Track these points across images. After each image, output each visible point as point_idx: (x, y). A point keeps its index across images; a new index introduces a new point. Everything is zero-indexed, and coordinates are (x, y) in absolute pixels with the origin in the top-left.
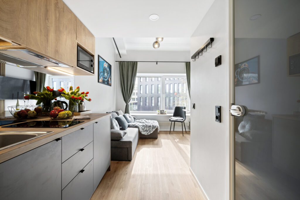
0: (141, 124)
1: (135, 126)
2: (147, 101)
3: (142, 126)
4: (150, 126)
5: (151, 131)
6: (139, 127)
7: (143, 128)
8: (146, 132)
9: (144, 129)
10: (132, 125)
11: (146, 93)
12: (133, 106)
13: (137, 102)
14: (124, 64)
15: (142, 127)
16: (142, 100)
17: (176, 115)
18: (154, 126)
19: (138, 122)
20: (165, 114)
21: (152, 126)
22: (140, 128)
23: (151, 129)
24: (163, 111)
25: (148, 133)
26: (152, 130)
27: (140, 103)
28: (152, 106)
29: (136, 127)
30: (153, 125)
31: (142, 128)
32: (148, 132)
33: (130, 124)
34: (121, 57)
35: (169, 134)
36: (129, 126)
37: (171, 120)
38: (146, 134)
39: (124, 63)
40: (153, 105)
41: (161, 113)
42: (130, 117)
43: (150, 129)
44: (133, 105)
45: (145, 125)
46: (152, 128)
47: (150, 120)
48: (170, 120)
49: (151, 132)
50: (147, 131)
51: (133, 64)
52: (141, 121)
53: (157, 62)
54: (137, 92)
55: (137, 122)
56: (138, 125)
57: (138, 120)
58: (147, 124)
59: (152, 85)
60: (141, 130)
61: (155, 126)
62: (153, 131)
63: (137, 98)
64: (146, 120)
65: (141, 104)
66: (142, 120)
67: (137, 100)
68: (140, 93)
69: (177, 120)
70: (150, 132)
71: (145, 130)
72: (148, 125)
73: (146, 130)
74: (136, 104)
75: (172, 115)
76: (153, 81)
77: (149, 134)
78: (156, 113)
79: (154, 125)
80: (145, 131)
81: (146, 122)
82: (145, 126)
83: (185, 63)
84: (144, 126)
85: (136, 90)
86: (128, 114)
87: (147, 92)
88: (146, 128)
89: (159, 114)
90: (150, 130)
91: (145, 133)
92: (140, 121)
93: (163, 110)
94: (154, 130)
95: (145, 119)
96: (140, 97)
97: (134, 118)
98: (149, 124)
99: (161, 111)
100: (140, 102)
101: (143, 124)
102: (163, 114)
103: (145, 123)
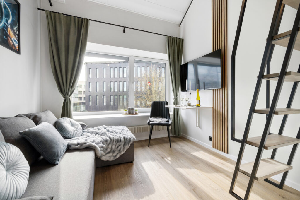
0: (99, 138)
1: (84, 146)
2: (98, 101)
3: (103, 142)
4: (119, 141)
5: (122, 149)
6: (97, 146)
7: (104, 146)
8: (111, 154)
9: (106, 149)
10: (78, 144)
11: (96, 91)
12: (80, 107)
13: (85, 101)
14: (60, 19)
15: (101, 145)
16: (91, 99)
17: (154, 114)
18: (127, 139)
19: (92, 133)
20: (136, 113)
21: (122, 139)
22: (99, 149)
23: (122, 146)
24: (133, 109)
25: (116, 156)
26: (124, 148)
27: (89, 103)
28: (103, 105)
29: (88, 148)
30: (124, 138)
31: (102, 147)
32: (115, 154)
33: (73, 141)
34: (51, 5)
35: (147, 147)
36: (70, 149)
37: (151, 123)
38: (112, 159)
39: (59, 16)
40: (105, 104)
41: (130, 113)
42: (72, 125)
43: (120, 145)
44: (80, 105)
45: (108, 138)
46: (123, 144)
47: (114, 127)
48: (149, 123)
49: (123, 153)
50: (114, 152)
51: (80, 22)
52: (97, 131)
53: (125, 27)
54: (85, 90)
55: (89, 134)
56: (94, 142)
57: (90, 129)
58: (112, 137)
59: (103, 82)
60: (100, 152)
61: (130, 139)
62: (125, 150)
63: (84, 98)
64: (108, 128)
65: (91, 103)
66: (99, 127)
67: (84, 100)
68: (89, 91)
69: (161, 122)
70: (120, 151)
71: (109, 150)
72: (115, 137)
73: (112, 148)
74: (83, 103)
75: (149, 114)
76: (105, 78)
77: (118, 156)
78: (121, 114)
79: (126, 137)
80: (109, 153)
81: (108, 131)
82: (109, 142)
83: (167, 37)
84: (106, 141)
85: (84, 88)
86: (68, 119)
87: (98, 91)
88: (110, 146)
89: (126, 114)
90: (119, 148)
91: (110, 157)
92: (95, 129)
93: (133, 107)
94: (127, 147)
95: (105, 126)
96: (89, 96)
97: (83, 126)
98: (118, 136)
99: (129, 109)
100: (89, 101)
101: (103, 136)
102: (132, 114)
103: (108, 133)
